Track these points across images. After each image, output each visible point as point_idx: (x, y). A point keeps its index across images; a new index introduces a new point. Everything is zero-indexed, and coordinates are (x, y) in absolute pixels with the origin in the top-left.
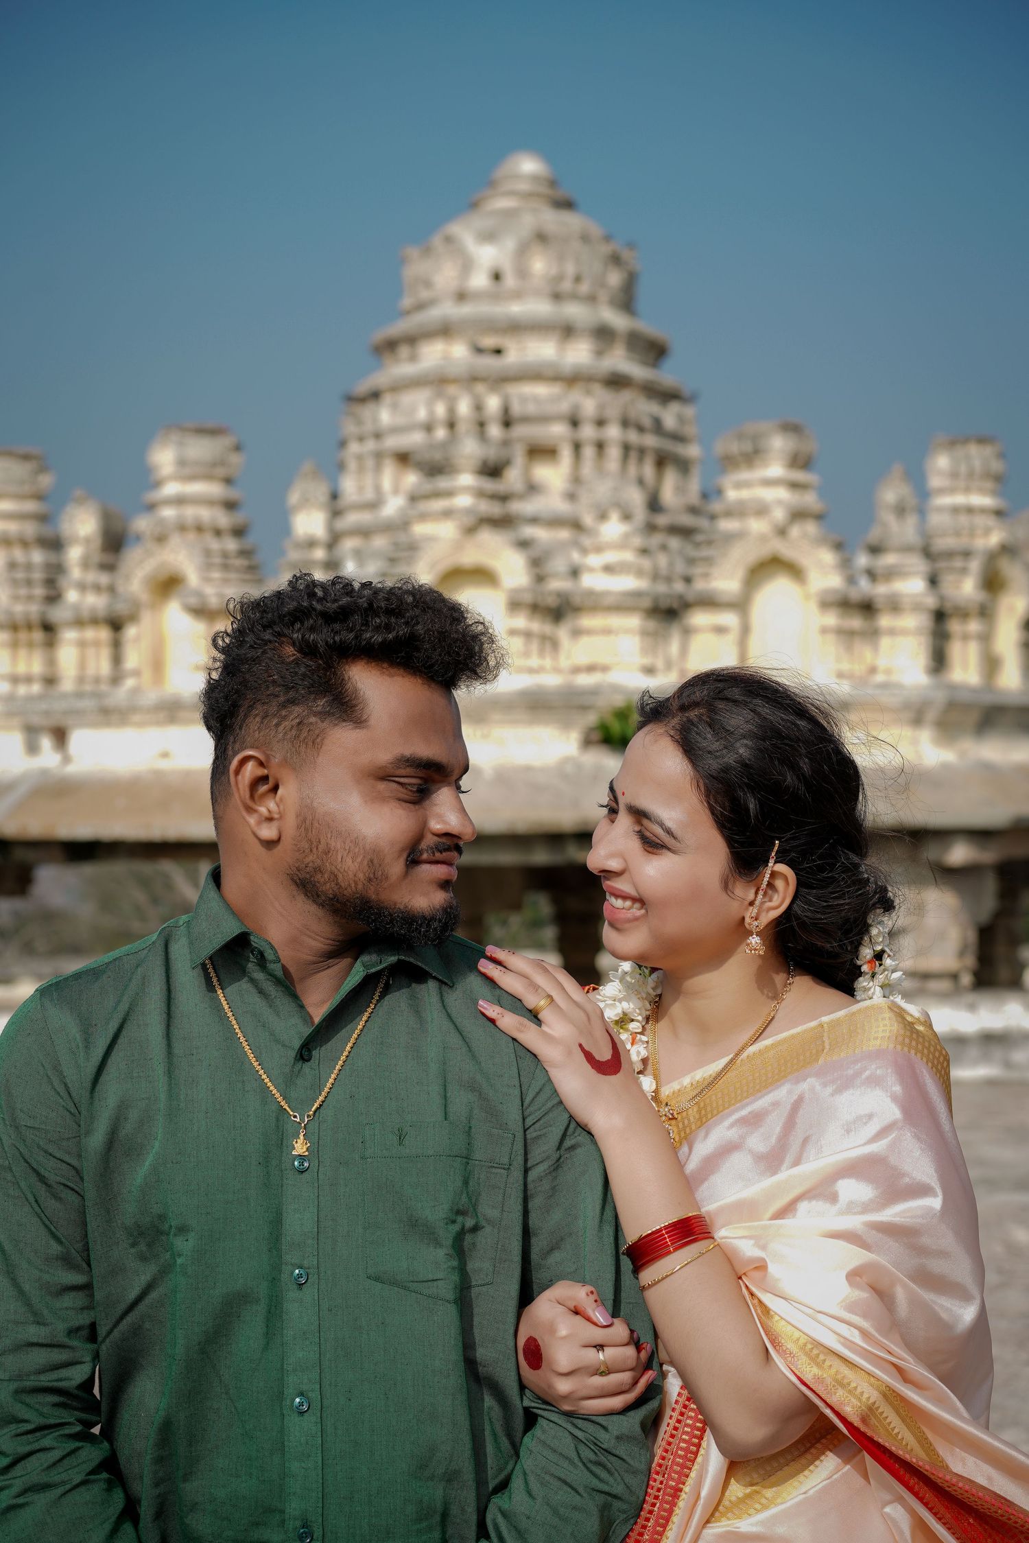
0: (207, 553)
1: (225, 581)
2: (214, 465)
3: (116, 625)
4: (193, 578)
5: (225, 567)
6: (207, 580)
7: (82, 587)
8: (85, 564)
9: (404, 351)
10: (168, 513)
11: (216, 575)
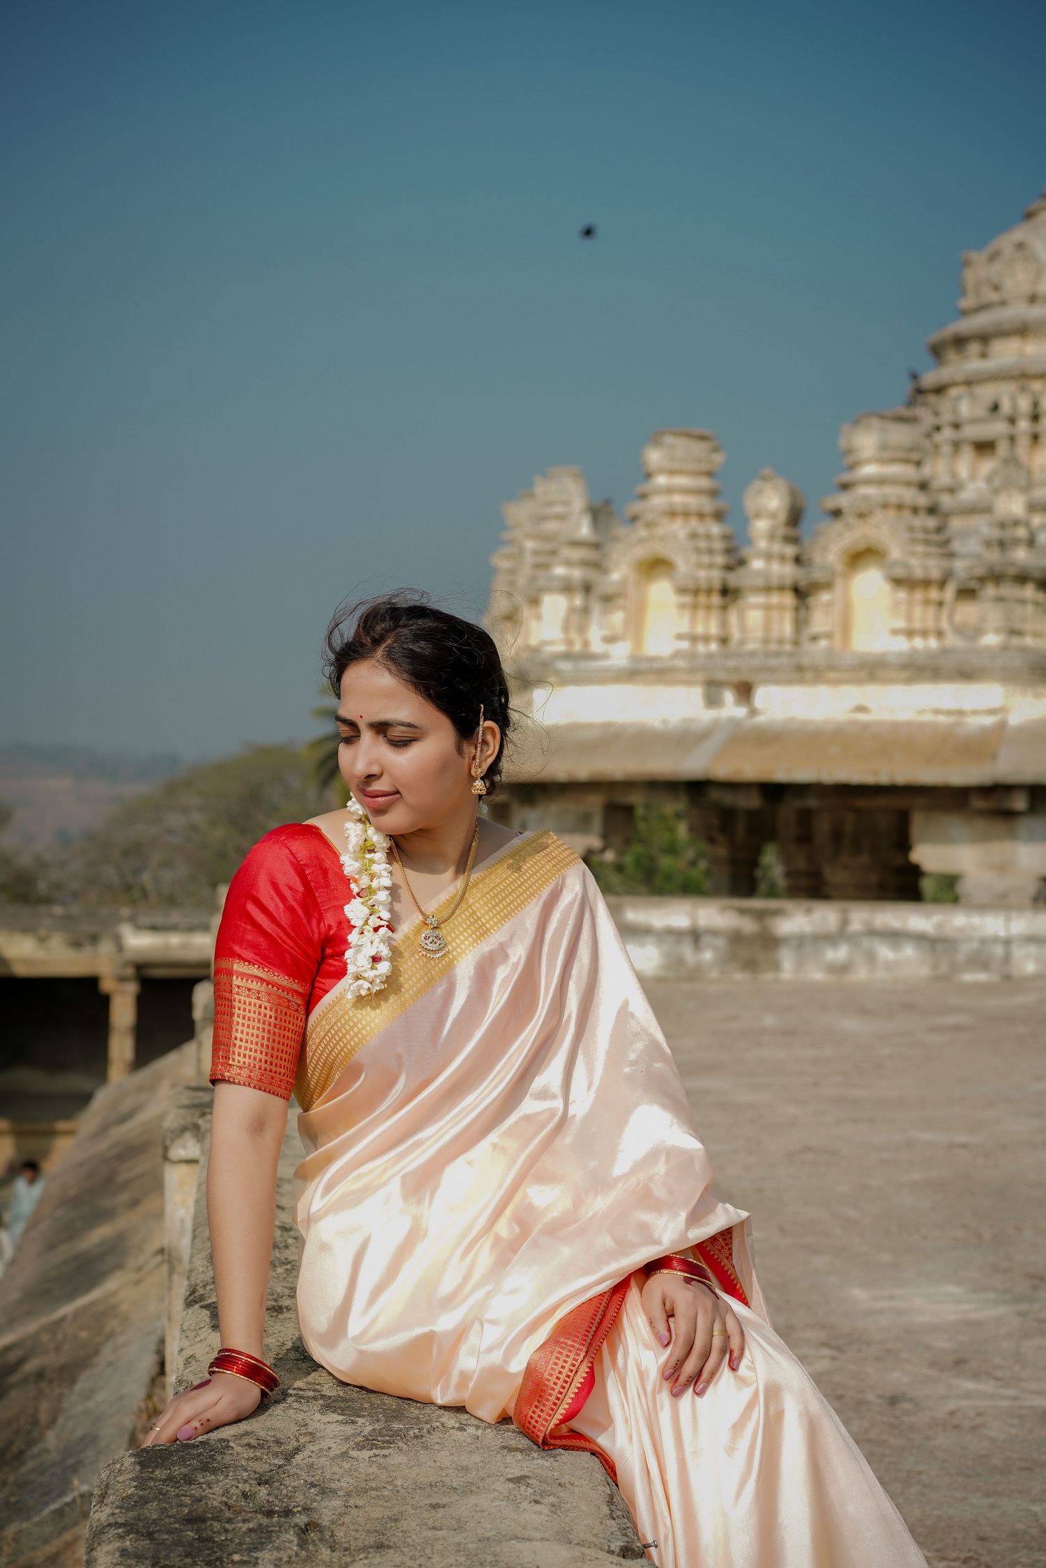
0: (911, 529)
1: (928, 555)
2: (911, 450)
3: (801, 593)
4: (895, 553)
5: (927, 542)
6: (913, 554)
7: (769, 557)
8: (771, 537)
9: (974, 348)
10: (870, 491)
11: (920, 549)
